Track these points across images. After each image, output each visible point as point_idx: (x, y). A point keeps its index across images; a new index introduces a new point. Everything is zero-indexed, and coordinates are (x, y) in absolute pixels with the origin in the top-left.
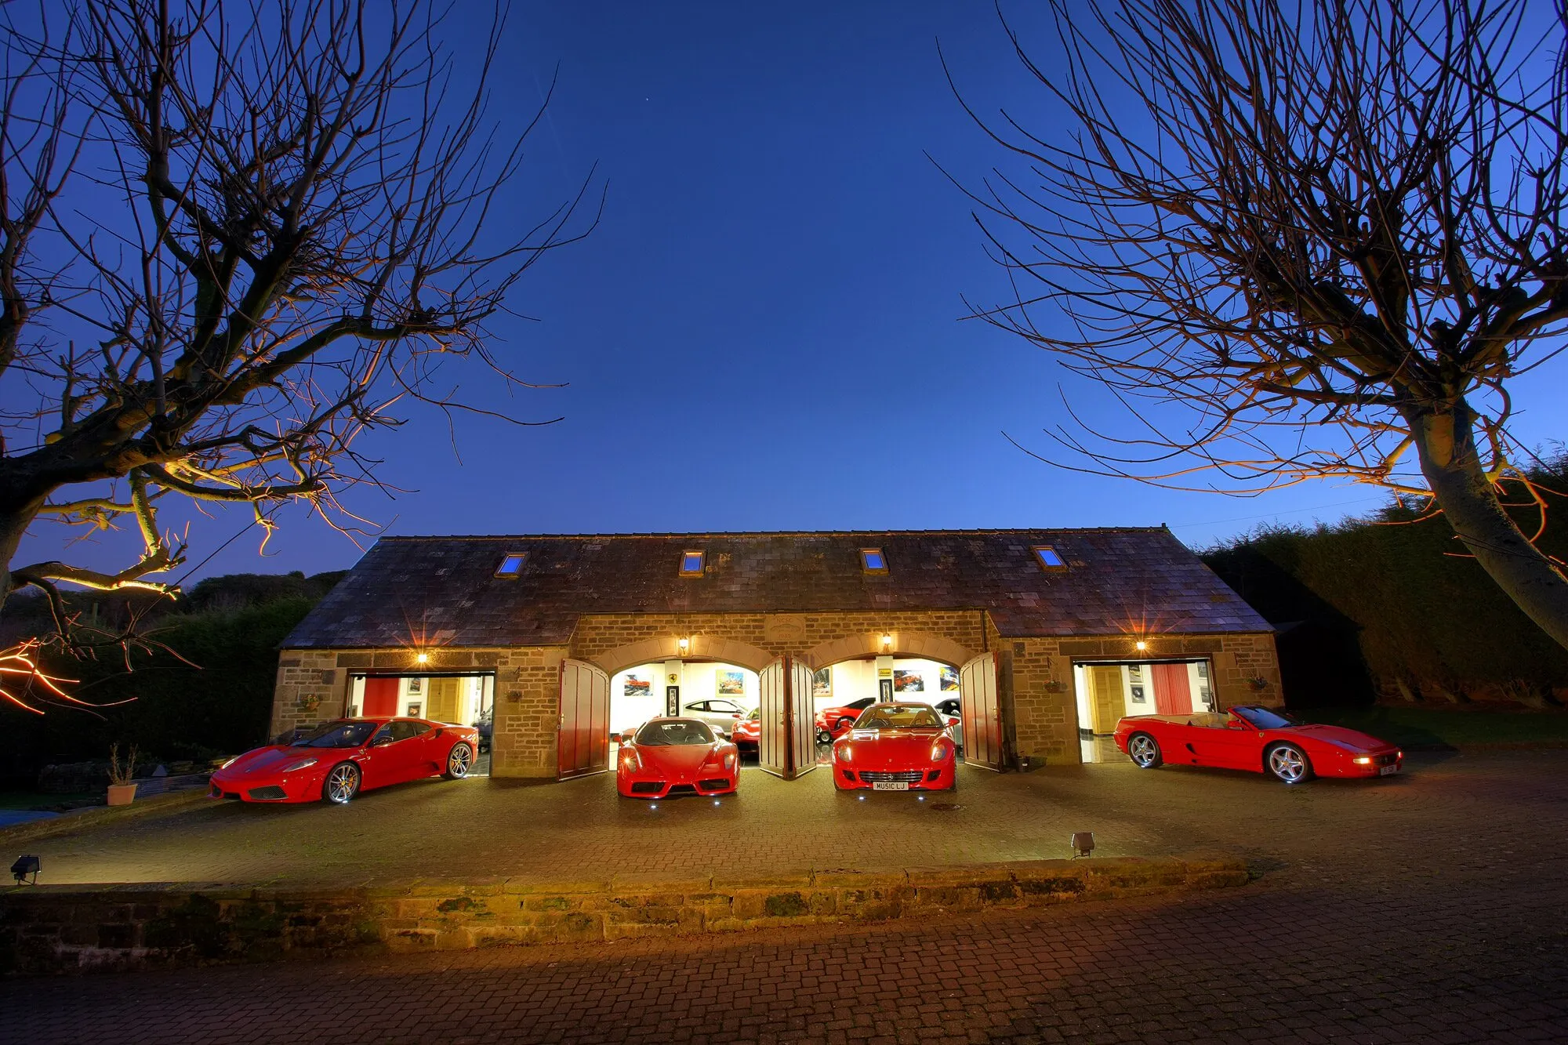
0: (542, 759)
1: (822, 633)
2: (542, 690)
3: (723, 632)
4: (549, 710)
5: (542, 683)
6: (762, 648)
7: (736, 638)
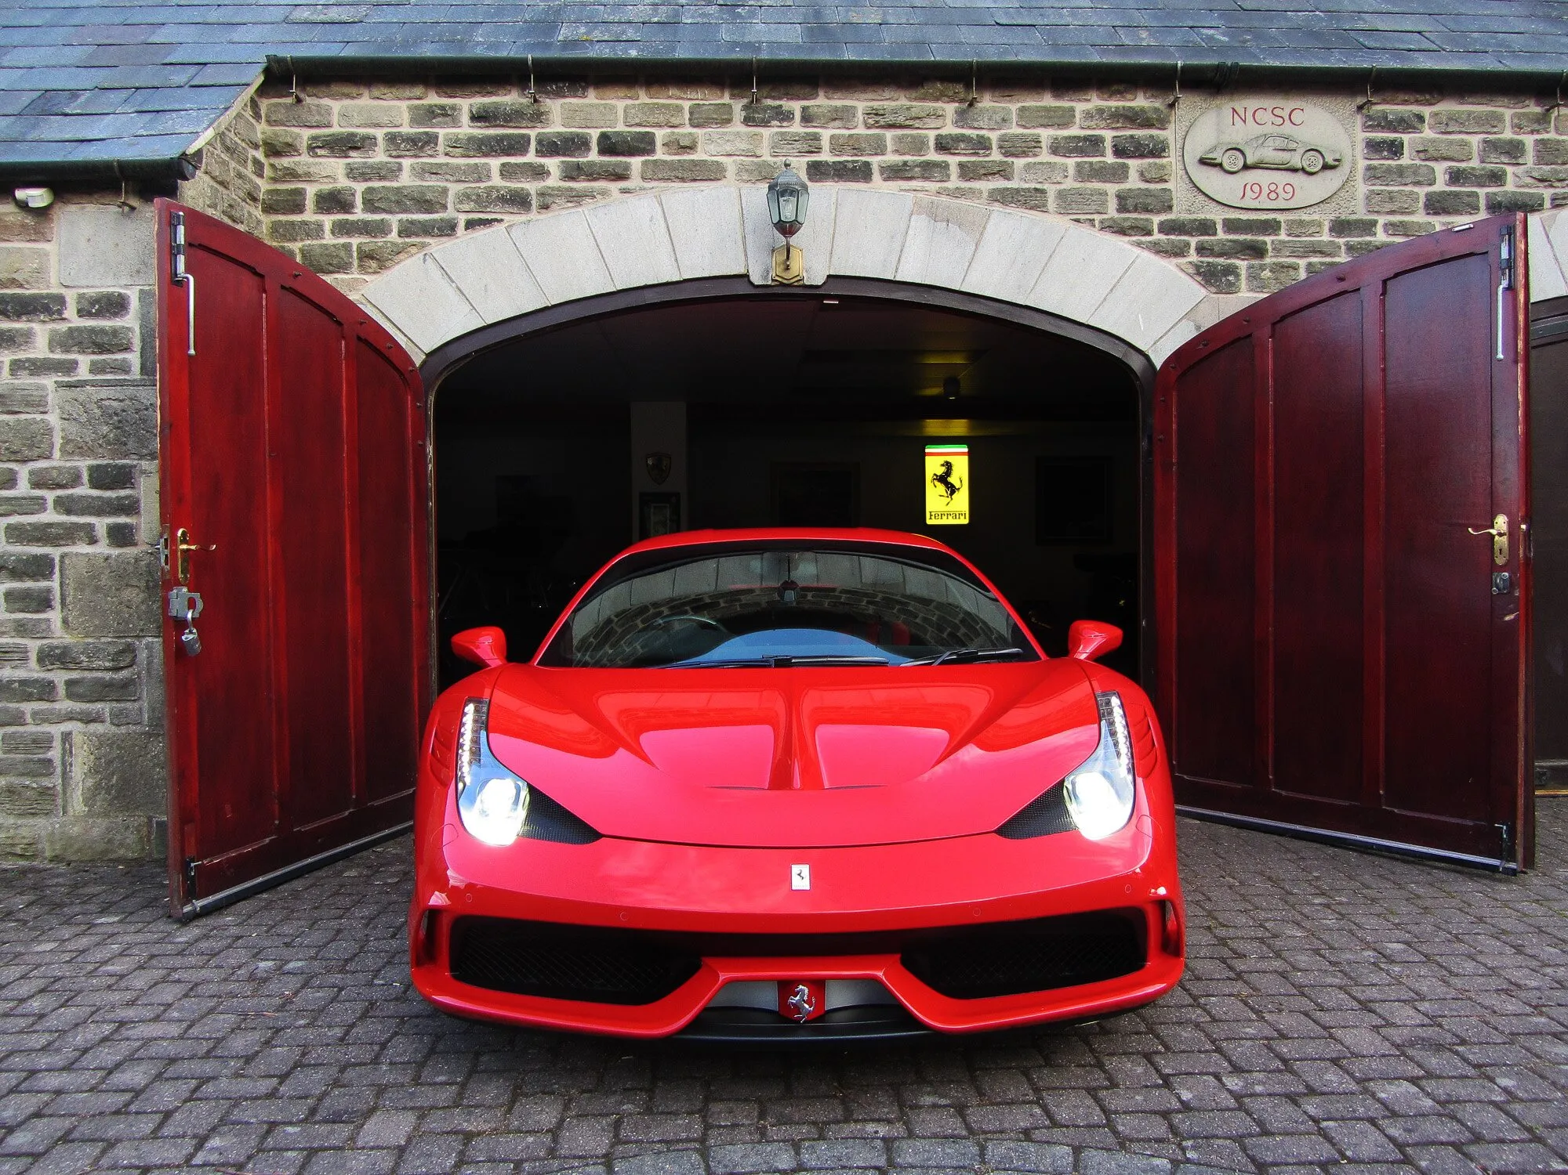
0: (78, 771)
1: (1441, 185)
2: (53, 419)
3: (966, 171)
4: (101, 524)
5: (49, 381)
6: (1158, 249)
7: (1032, 199)
